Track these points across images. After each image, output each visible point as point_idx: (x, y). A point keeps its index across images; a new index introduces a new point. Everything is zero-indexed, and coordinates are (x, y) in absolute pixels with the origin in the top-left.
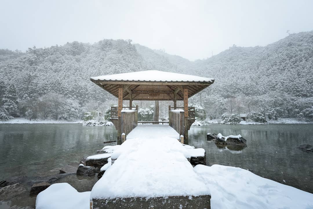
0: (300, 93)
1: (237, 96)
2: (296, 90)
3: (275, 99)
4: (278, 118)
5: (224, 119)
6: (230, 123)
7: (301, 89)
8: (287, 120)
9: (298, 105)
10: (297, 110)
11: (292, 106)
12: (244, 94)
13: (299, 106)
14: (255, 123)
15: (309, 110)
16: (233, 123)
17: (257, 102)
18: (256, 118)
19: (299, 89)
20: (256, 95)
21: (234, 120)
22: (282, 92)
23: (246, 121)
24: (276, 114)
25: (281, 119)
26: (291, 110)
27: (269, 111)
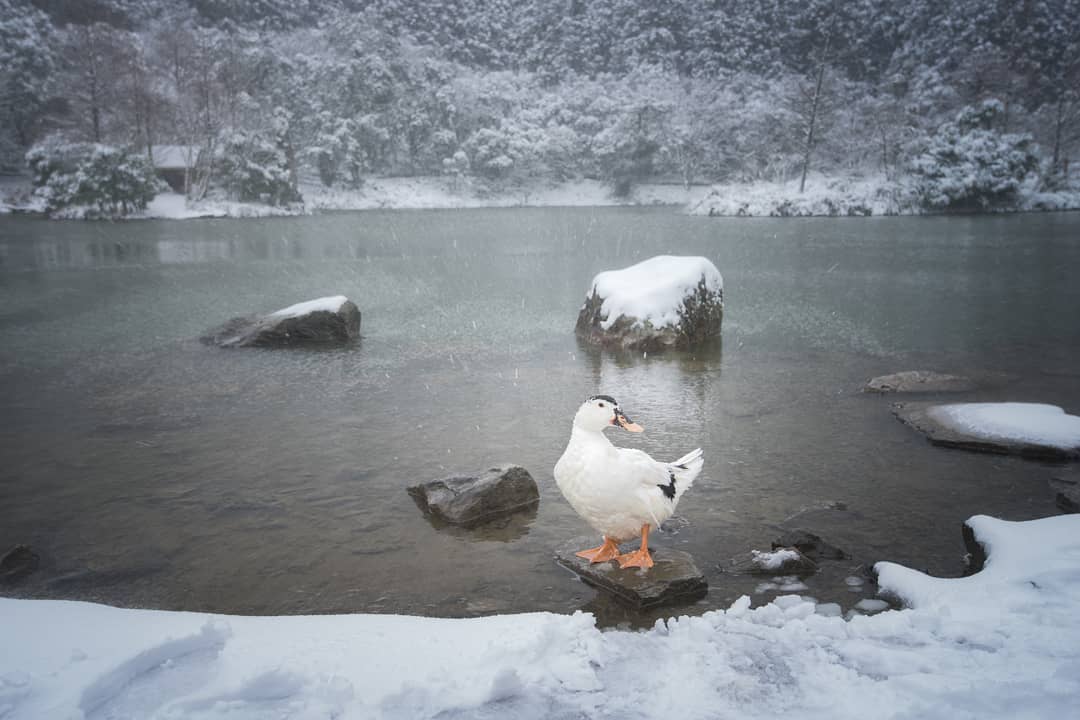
0: (467, 45)
1: (148, 17)
2: (452, 22)
3: (352, 61)
4: (363, 177)
5: (42, 183)
6: (87, 208)
7: (470, 19)
8: (404, 190)
9: (454, 109)
10: (446, 135)
11: (428, 110)
12: (194, 10)
13: (457, 114)
14: (236, 209)
15: (491, 137)
16: (107, 207)
17: (266, 71)
18: (246, 175)
19: (464, 16)
20: (262, 22)
21: (110, 186)
22: (389, 24)
23: (190, 198)
24: (355, 154)
25: (380, 183)
26: (424, 131)
27: (325, 137)
